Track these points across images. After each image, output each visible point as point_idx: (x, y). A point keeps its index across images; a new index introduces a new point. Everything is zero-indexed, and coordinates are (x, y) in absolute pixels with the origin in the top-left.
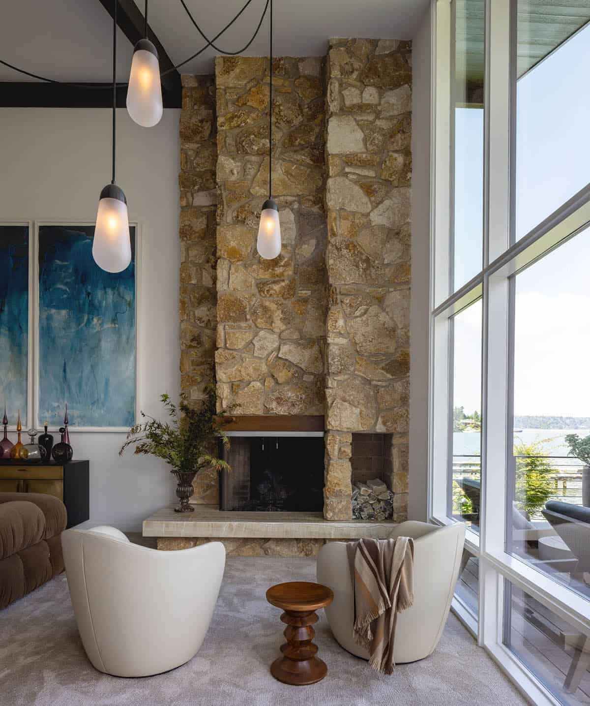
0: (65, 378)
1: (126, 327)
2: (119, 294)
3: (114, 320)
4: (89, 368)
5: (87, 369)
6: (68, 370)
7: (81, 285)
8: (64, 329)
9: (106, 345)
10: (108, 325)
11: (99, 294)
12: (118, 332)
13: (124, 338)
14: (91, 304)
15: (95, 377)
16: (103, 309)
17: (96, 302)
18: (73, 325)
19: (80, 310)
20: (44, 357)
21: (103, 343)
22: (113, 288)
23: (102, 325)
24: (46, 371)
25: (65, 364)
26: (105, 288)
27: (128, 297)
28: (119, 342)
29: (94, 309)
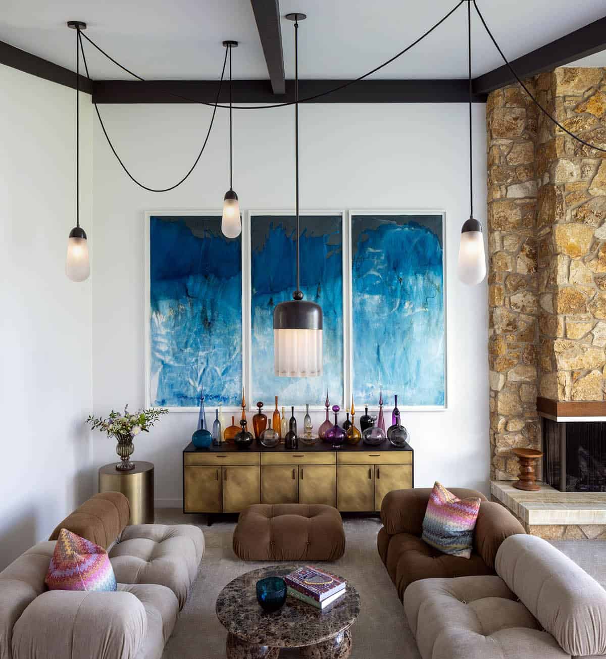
0: (378, 359)
1: (437, 312)
2: (429, 279)
3: (425, 304)
4: (402, 349)
5: (399, 352)
6: (381, 352)
7: (393, 272)
8: (378, 313)
9: (418, 327)
10: (419, 310)
11: (411, 280)
12: (429, 316)
13: (434, 321)
14: (403, 289)
15: (407, 359)
16: (415, 294)
17: (408, 287)
18: (386, 309)
19: (393, 294)
20: (359, 339)
21: (415, 326)
22: (423, 274)
23: (413, 309)
24: (360, 354)
25: (378, 346)
26: (415, 274)
27: (437, 283)
28: (429, 324)
29: (405, 294)
